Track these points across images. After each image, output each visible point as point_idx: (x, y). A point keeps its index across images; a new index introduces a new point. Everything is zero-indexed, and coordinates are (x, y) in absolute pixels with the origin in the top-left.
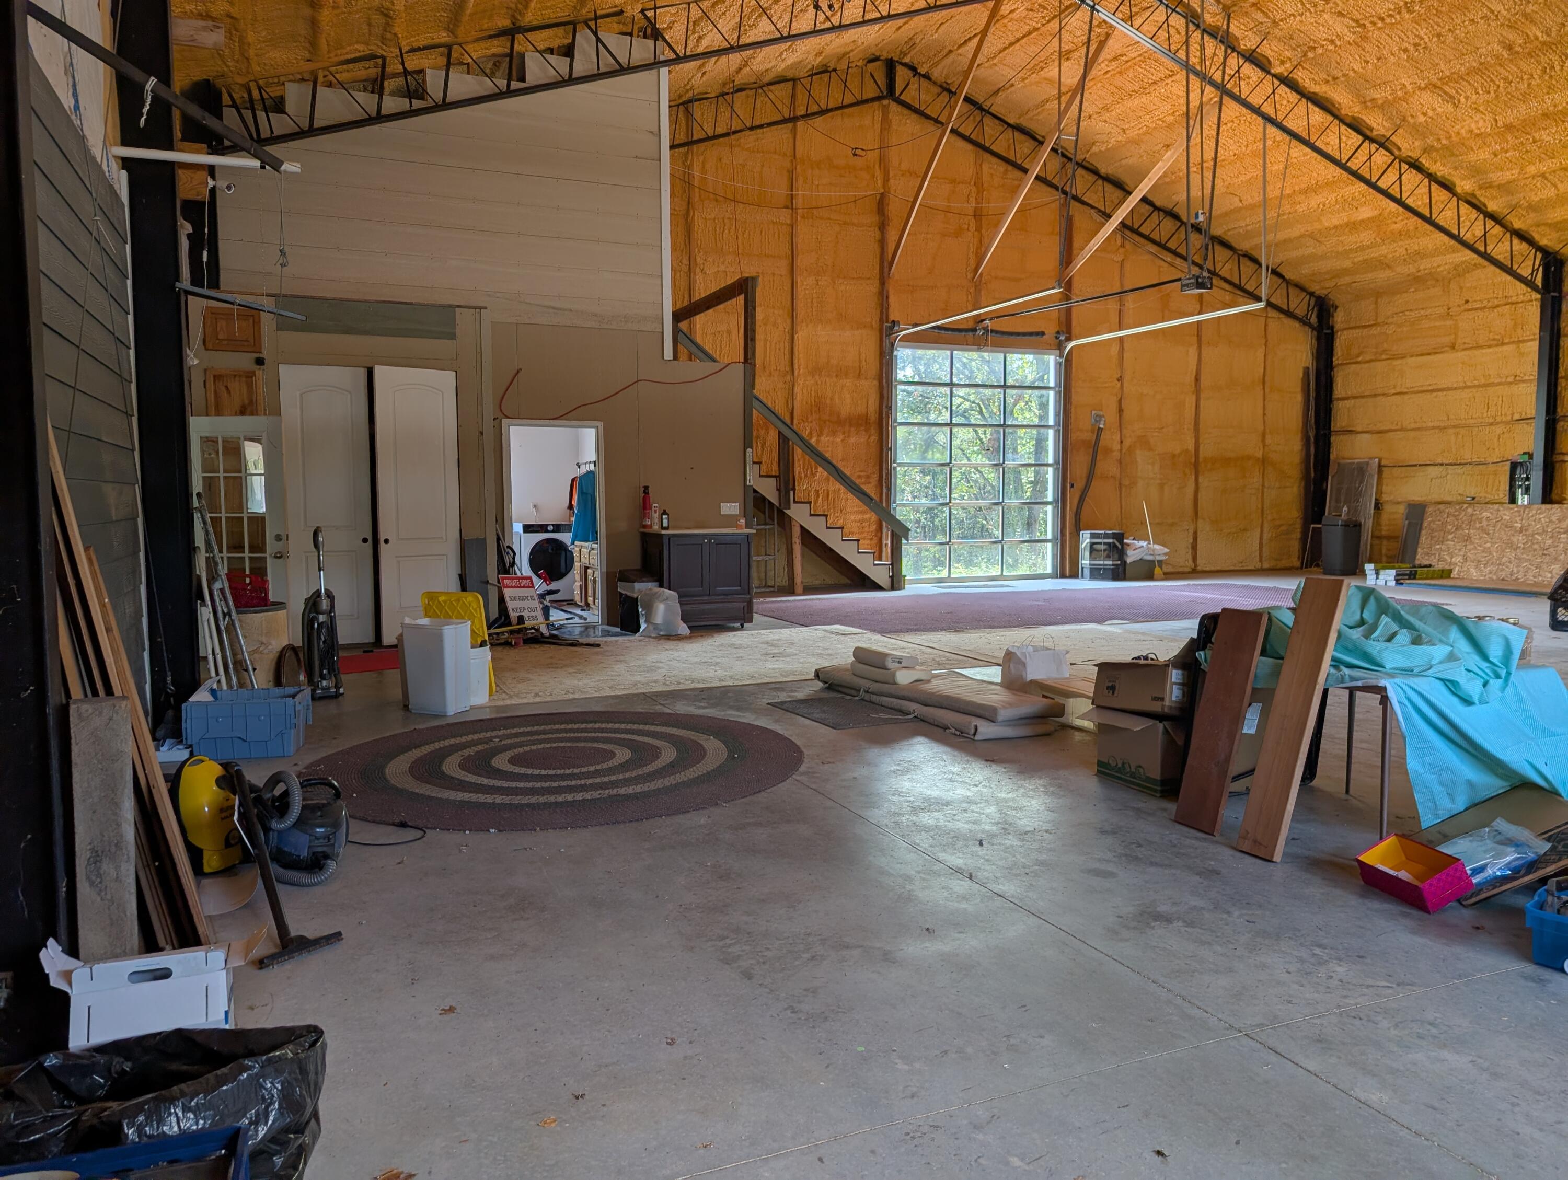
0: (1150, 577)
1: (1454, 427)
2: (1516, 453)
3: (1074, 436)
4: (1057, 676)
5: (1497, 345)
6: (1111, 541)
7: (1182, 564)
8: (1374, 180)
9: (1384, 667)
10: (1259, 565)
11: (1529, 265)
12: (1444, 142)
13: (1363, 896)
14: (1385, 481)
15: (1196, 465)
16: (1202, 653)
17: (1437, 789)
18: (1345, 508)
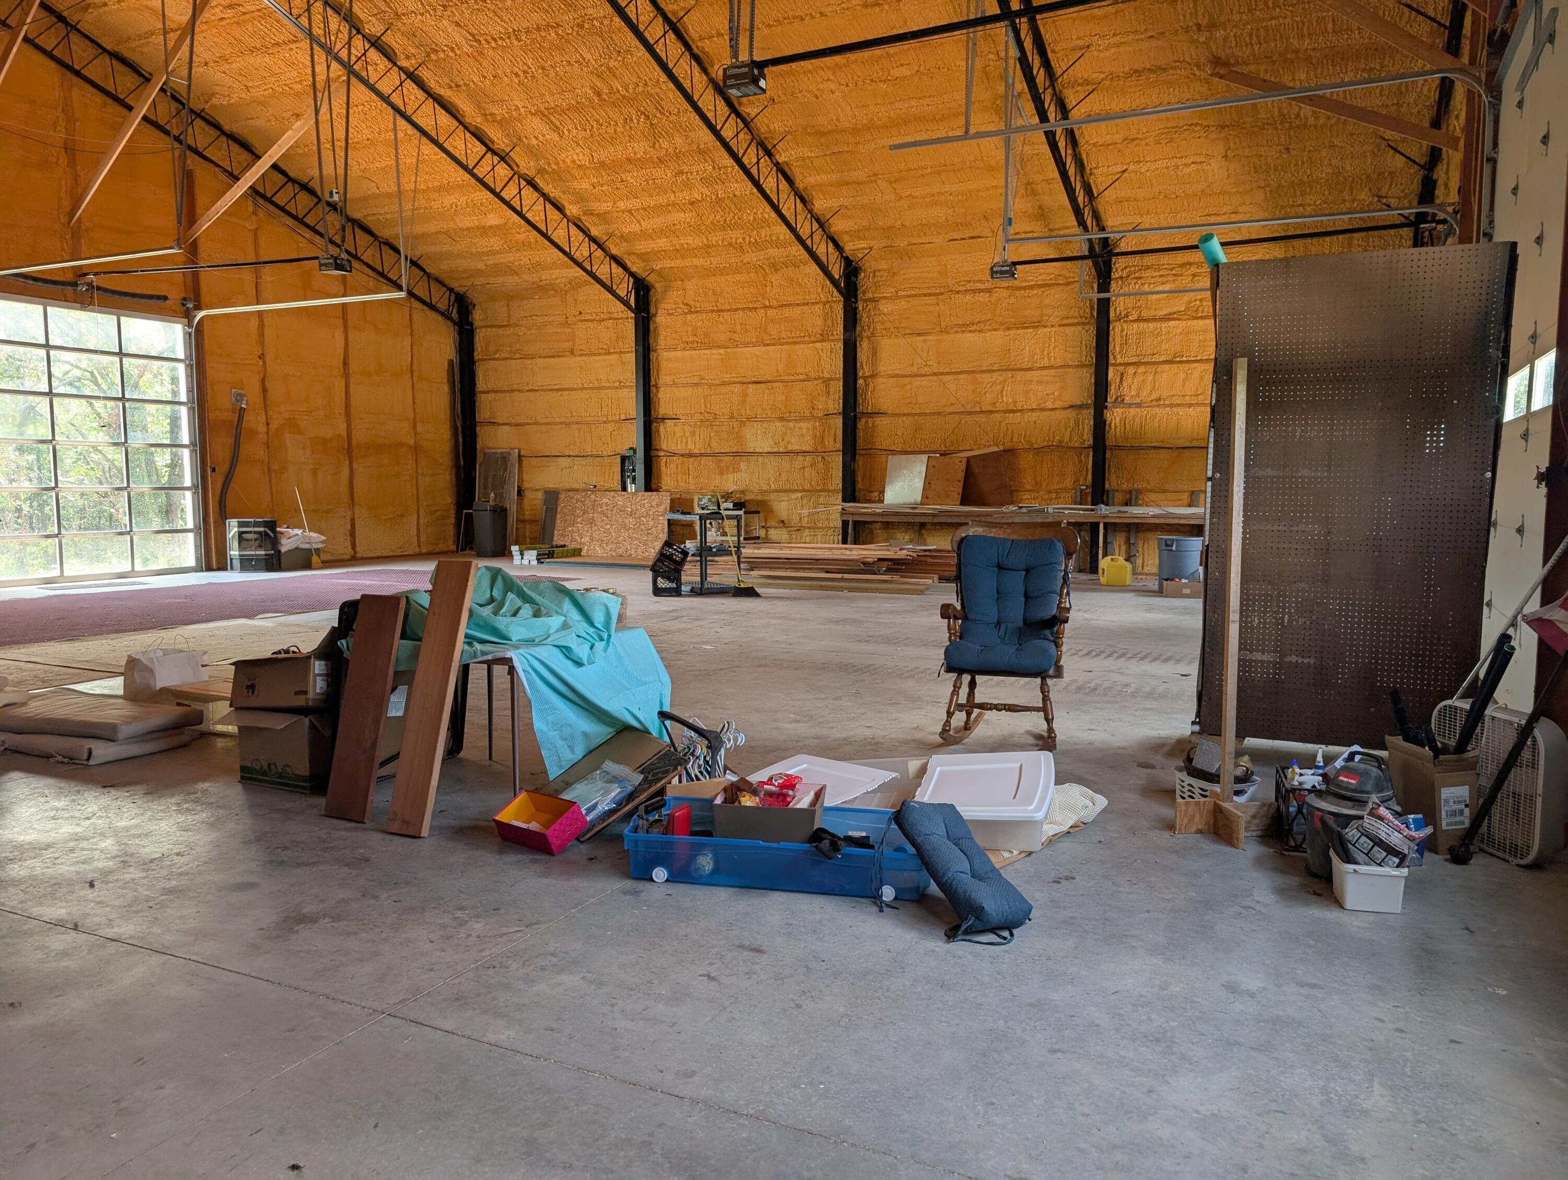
0: (307, 566)
1: (577, 423)
2: (623, 449)
3: (212, 416)
4: (194, 681)
5: (605, 354)
6: (262, 529)
7: (341, 551)
8: (498, 191)
9: (510, 640)
10: (417, 550)
11: (624, 287)
12: (554, 167)
13: (500, 852)
14: (525, 470)
15: (349, 450)
16: (344, 642)
17: (560, 743)
18: (492, 495)
